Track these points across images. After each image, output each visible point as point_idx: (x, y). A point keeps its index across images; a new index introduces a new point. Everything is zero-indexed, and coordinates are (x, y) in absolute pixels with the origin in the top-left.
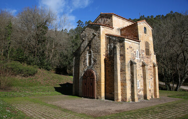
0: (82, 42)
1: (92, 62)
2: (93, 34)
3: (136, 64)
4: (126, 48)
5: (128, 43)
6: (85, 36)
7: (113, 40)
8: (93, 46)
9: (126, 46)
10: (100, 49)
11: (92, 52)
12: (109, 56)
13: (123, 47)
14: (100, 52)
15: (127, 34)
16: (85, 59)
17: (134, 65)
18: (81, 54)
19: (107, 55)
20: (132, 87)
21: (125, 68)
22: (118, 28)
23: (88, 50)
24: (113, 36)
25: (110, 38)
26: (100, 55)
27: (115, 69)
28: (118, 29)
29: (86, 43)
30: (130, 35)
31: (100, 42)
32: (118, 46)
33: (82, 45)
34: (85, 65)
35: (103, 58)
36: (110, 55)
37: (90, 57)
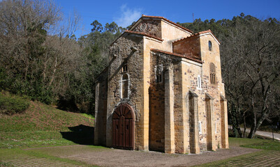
0: (113, 60)
1: (129, 92)
2: (132, 48)
3: (197, 96)
4: (183, 73)
5: (186, 64)
6: (117, 51)
7: (163, 59)
8: (130, 67)
9: (184, 70)
10: (142, 73)
11: (129, 76)
12: (155, 84)
13: (178, 71)
14: (142, 78)
15: (183, 50)
16: (117, 88)
17: (195, 98)
18: (110, 79)
19: (152, 83)
20: (192, 131)
21: (181, 102)
22: (168, 40)
23: (122, 73)
24: (163, 53)
25: (157, 56)
26: (142, 82)
27: (166, 104)
28: (169, 42)
29: (119, 62)
30: (187, 52)
31: (142, 62)
32: (171, 69)
33: (112, 65)
34: (117, 97)
35: (146, 86)
36: (158, 82)
37: (126, 84)
